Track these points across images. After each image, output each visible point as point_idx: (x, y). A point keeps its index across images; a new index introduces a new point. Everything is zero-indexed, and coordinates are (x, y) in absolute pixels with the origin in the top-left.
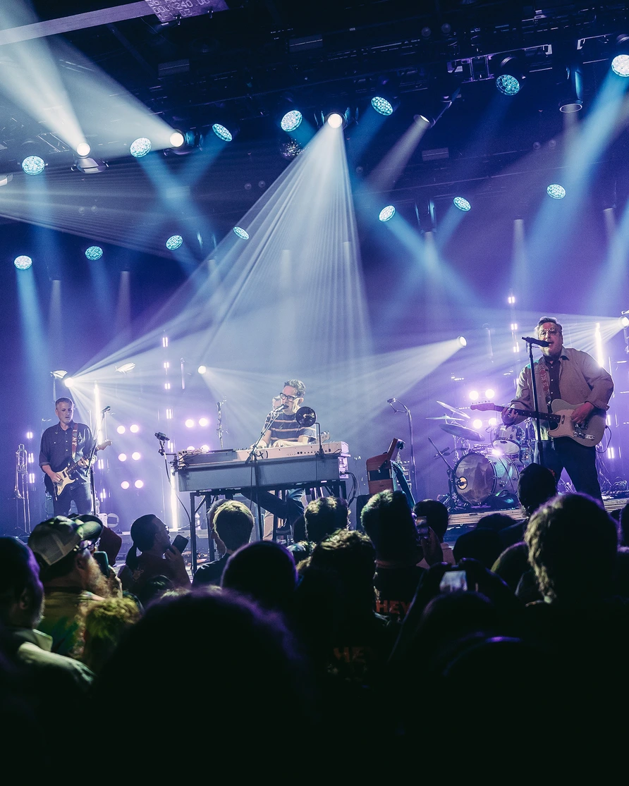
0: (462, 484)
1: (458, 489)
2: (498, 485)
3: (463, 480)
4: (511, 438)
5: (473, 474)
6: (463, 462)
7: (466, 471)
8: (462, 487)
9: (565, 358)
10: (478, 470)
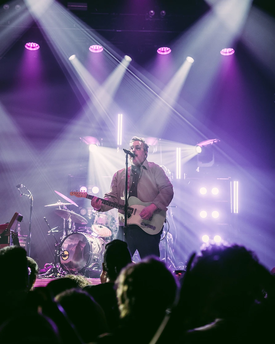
0: (65, 256)
1: (61, 260)
2: (92, 259)
3: (66, 253)
4: (107, 224)
5: (74, 249)
6: (68, 239)
7: (69, 246)
8: (65, 259)
9: (145, 168)
10: (78, 246)
